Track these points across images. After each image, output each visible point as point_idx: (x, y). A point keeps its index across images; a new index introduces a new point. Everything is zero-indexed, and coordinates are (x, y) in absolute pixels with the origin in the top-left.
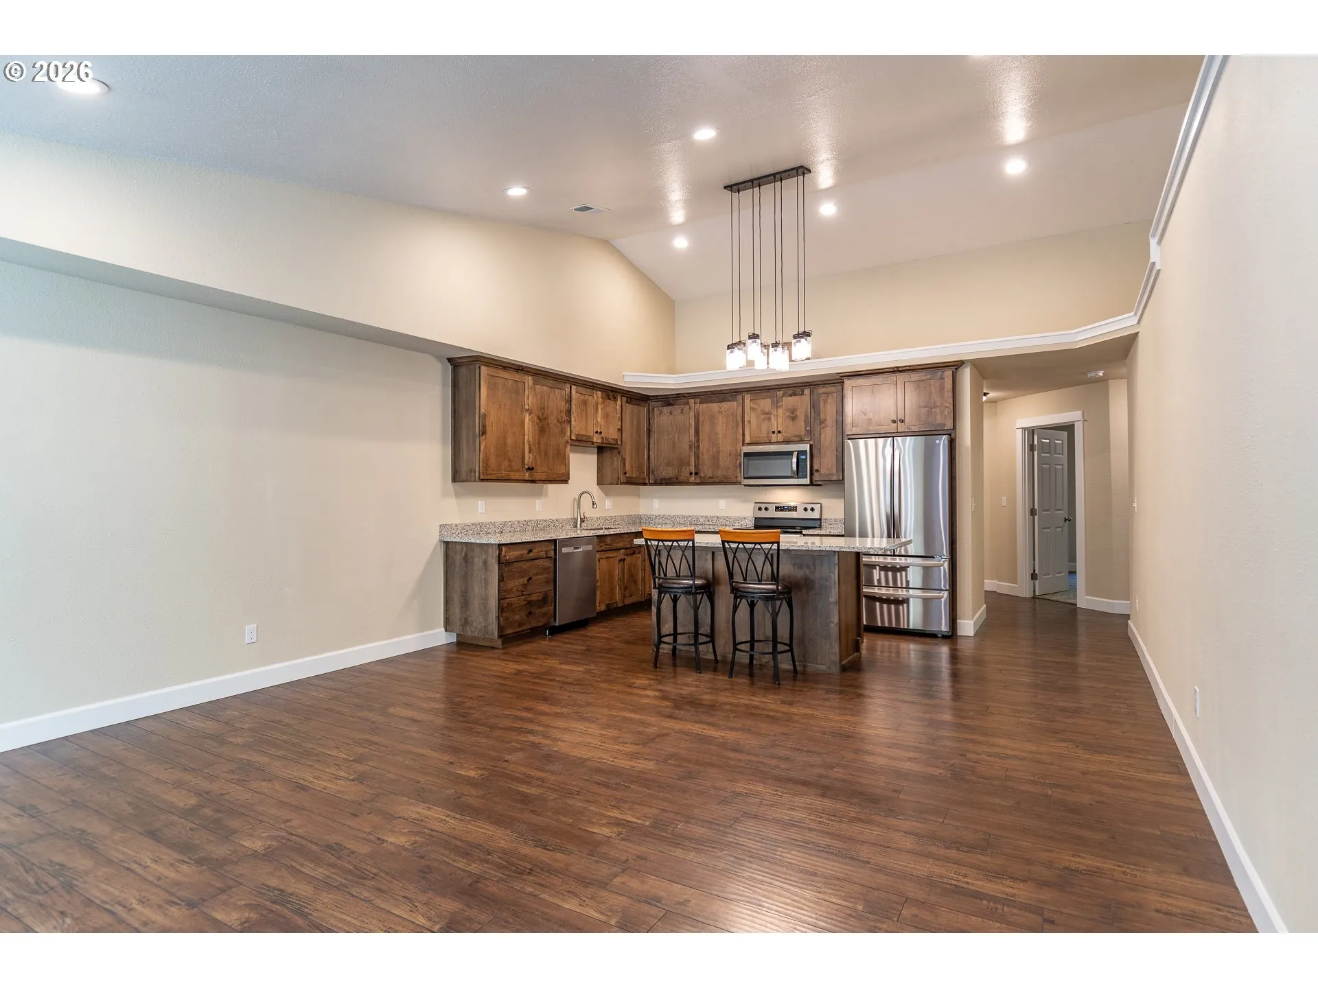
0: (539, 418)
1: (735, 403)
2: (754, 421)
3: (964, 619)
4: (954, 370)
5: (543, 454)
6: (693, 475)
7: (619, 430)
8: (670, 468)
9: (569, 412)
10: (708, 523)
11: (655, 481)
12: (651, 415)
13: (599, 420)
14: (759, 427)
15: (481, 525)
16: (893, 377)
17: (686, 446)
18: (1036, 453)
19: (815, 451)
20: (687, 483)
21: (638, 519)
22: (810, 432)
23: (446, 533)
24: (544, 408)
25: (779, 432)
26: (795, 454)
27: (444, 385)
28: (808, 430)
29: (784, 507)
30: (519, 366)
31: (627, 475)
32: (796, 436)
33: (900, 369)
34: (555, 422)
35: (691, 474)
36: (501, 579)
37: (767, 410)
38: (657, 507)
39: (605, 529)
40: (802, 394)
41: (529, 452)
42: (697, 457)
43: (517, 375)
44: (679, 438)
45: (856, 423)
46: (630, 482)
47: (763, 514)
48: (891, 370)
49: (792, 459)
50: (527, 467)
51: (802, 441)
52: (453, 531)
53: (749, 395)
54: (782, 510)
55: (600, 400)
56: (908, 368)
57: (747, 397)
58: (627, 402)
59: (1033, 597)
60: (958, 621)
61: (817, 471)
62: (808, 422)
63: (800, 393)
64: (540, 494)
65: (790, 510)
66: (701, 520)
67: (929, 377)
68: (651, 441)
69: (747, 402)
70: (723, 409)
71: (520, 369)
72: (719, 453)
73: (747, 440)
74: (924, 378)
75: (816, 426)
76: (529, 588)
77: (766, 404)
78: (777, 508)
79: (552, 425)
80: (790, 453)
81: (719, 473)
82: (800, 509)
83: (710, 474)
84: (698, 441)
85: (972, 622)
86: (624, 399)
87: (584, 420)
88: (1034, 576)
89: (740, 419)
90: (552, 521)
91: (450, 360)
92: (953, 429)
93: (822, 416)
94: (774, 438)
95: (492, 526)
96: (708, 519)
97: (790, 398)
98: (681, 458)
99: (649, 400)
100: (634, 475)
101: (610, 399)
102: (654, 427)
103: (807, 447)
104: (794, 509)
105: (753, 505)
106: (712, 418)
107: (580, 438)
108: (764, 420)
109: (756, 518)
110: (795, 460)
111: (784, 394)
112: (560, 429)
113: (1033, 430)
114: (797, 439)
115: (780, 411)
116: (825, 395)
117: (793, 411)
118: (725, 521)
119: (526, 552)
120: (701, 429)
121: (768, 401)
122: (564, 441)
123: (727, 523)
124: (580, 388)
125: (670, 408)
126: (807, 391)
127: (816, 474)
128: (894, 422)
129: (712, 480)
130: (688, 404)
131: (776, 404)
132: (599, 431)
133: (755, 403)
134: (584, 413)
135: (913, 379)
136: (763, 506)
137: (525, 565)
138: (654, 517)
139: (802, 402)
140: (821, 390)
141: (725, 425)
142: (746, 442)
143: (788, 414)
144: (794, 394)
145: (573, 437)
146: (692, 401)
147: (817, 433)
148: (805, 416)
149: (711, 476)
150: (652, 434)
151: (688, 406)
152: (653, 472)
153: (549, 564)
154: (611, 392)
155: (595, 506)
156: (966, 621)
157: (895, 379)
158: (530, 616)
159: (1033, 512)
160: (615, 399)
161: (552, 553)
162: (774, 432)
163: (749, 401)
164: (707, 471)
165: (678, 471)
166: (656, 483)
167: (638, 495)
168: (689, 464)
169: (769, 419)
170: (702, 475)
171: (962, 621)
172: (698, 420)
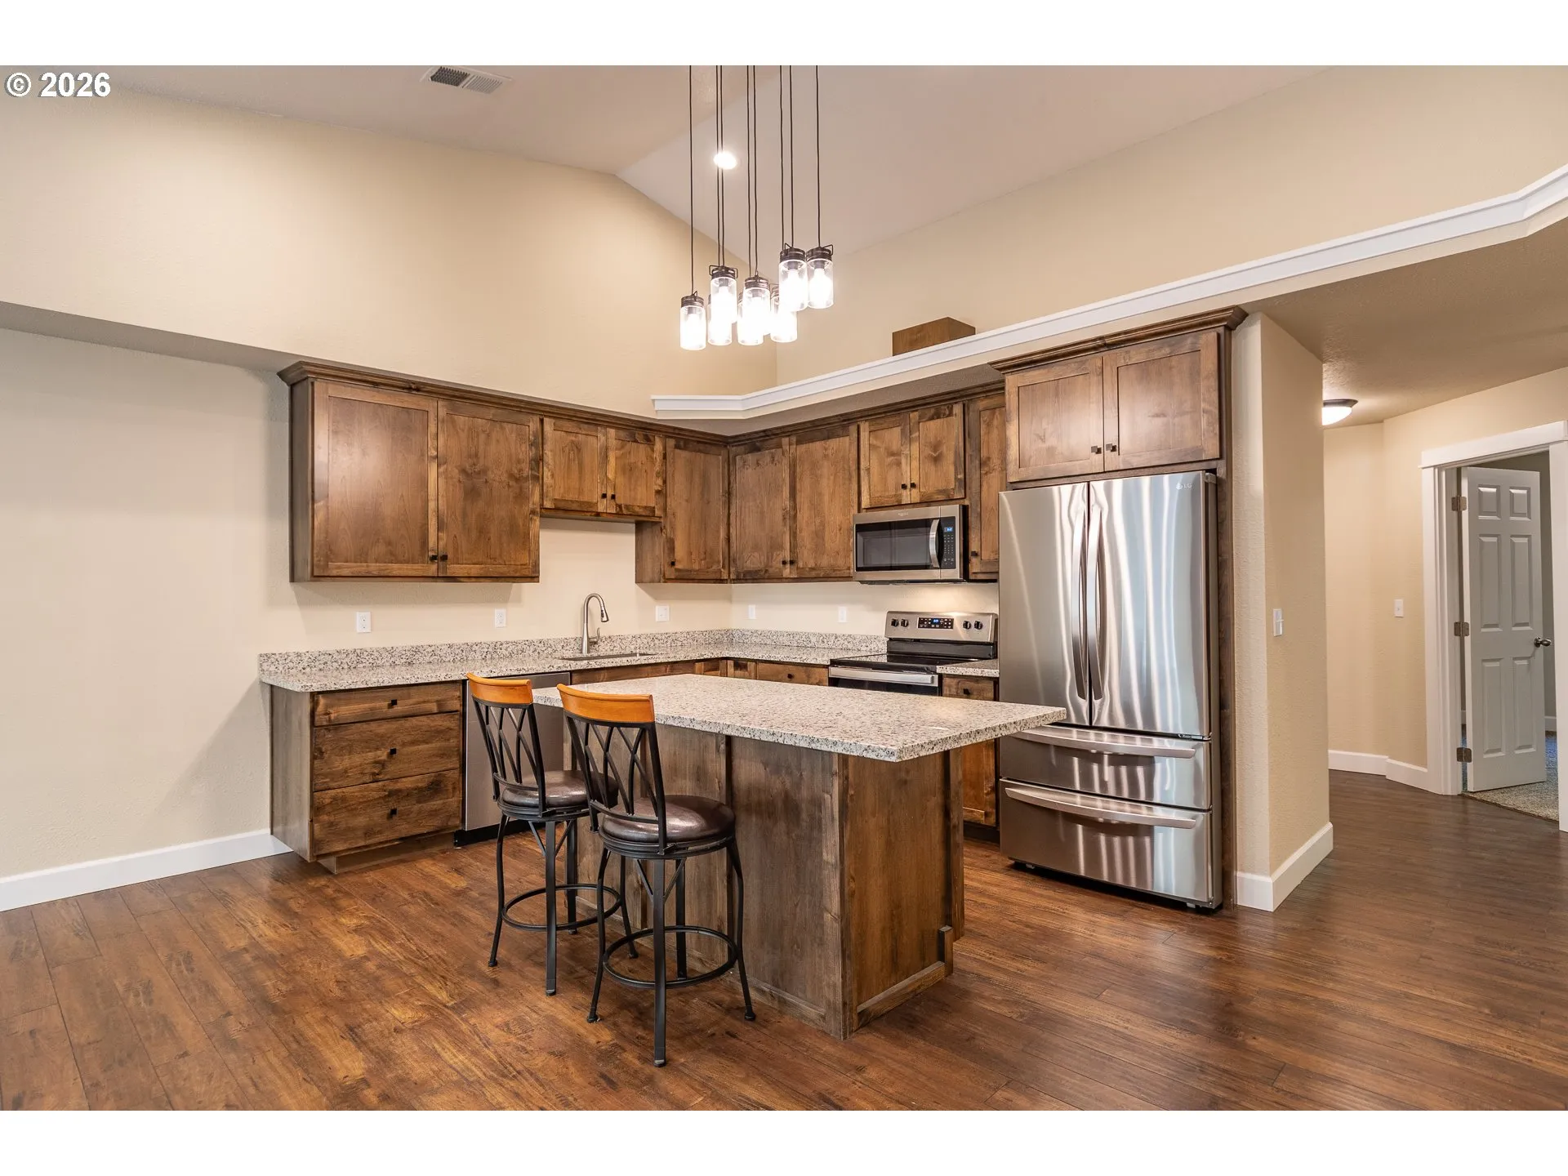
0: (463, 471)
1: (847, 439)
2: (875, 470)
3: (1253, 872)
4: (1221, 330)
5: (474, 534)
6: (788, 566)
7: (658, 492)
8: (756, 554)
9: (539, 461)
10: (822, 645)
11: (737, 576)
12: (731, 468)
13: (611, 476)
14: (884, 480)
15: (359, 654)
16: (1094, 360)
17: (779, 515)
18: (1465, 514)
19: (972, 519)
20: (780, 579)
21: (729, 636)
22: (964, 484)
23: (273, 668)
24: (476, 455)
25: (913, 485)
26: (935, 524)
27: (271, 417)
28: (960, 479)
29: (933, 619)
30: (408, 381)
31: (678, 566)
32: (940, 492)
33: (1108, 341)
34: (504, 477)
35: (784, 563)
36: (317, 753)
37: (895, 447)
38: (754, 618)
39: (641, 655)
40: (950, 414)
41: (439, 529)
42: (794, 535)
43: (406, 399)
44: (768, 505)
45: (1027, 458)
46: (685, 577)
47: (901, 633)
48: (1091, 345)
49: (928, 533)
50: (431, 554)
51: (950, 500)
52: (291, 665)
53: (867, 424)
54: (929, 627)
55: (613, 442)
56: (1123, 337)
57: (865, 427)
58: (677, 447)
59: (1461, 796)
60: (1239, 874)
61: (975, 554)
62: (963, 465)
63: (947, 413)
64: (504, 600)
65: (942, 626)
66: (813, 640)
67: (1166, 351)
68: (733, 511)
69: (864, 435)
70: (830, 452)
71: (413, 387)
72: (824, 526)
73: (865, 503)
74: (1157, 355)
75: (973, 470)
76: (392, 769)
77: (893, 436)
78: (922, 622)
79: (496, 484)
80: (926, 523)
81: (825, 562)
82: (958, 625)
83: (811, 564)
84: (795, 508)
85: (1268, 881)
86: (671, 443)
87: (575, 475)
88: (1463, 755)
89: (854, 467)
90: (531, 643)
91: (281, 375)
92: (1221, 457)
93: (984, 454)
94: (907, 496)
95: (385, 654)
96: (823, 638)
97: (932, 423)
98: (772, 538)
99: (728, 443)
100: (696, 567)
101: (636, 441)
102: (736, 487)
103: (953, 510)
104: (947, 624)
105: (885, 615)
106: (814, 466)
107: (562, 505)
108: (890, 465)
109: (891, 639)
110: (933, 535)
111: (920, 417)
112: (518, 491)
113: (1459, 470)
114: (941, 497)
115: (915, 447)
116: (988, 412)
117: (936, 446)
118: (846, 643)
119: (386, 704)
120: (798, 487)
121: (897, 431)
122: (526, 510)
123: (850, 646)
124: (560, 423)
125: (757, 455)
126: (958, 409)
127: (974, 560)
128: (1099, 451)
129: (813, 574)
130: (779, 446)
131: (907, 437)
132: (610, 493)
133: (876, 438)
134: (575, 466)
135: (1134, 361)
136: (900, 618)
137: (383, 728)
138: (749, 633)
139: (949, 429)
140: (982, 404)
141: (832, 478)
142: (863, 507)
143: (928, 451)
144: (937, 416)
145: (548, 504)
146: (785, 441)
147: (974, 485)
148: (956, 452)
149: (813, 565)
150: (733, 501)
151: (781, 450)
152: (734, 560)
153: (452, 723)
154: (641, 430)
155: (605, 619)
156: (1256, 877)
157: (1099, 364)
158: (395, 817)
159: (1460, 629)
160: (649, 441)
161: (456, 705)
162: (904, 487)
163: (867, 433)
164: (807, 559)
165: (768, 558)
166: (738, 580)
167: (729, 599)
168: (781, 547)
169: (899, 464)
170: (801, 565)
171: (1248, 876)
172: (794, 472)
